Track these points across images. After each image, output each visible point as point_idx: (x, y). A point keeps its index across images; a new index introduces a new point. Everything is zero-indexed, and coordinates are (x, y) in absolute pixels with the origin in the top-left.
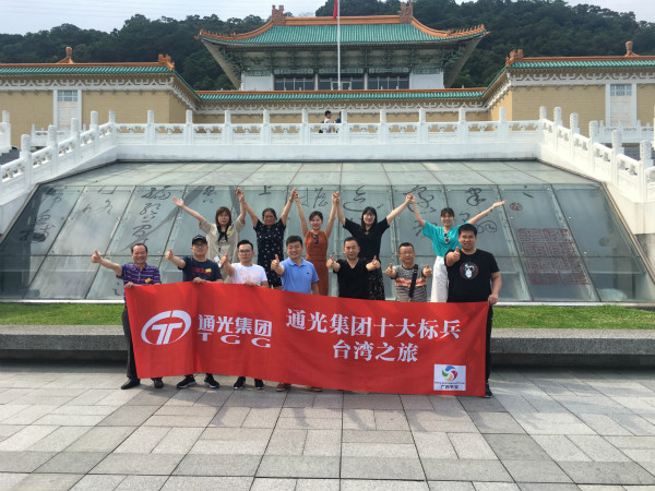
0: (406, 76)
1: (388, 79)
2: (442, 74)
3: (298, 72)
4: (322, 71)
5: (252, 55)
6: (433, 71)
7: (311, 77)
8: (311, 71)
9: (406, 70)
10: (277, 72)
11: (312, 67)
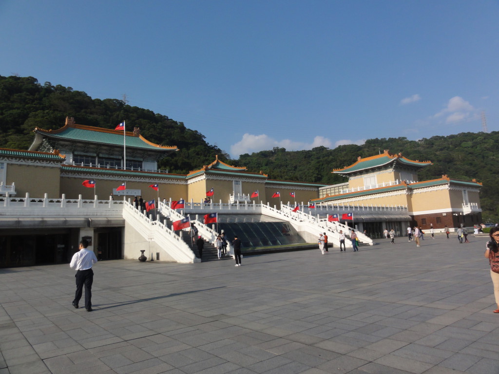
0: (141, 162)
1: (133, 163)
2: (156, 164)
3: (88, 154)
4: (101, 155)
5: (62, 143)
6: (153, 161)
7: (94, 157)
8: (95, 155)
9: (142, 160)
10: (76, 153)
11: (95, 152)
